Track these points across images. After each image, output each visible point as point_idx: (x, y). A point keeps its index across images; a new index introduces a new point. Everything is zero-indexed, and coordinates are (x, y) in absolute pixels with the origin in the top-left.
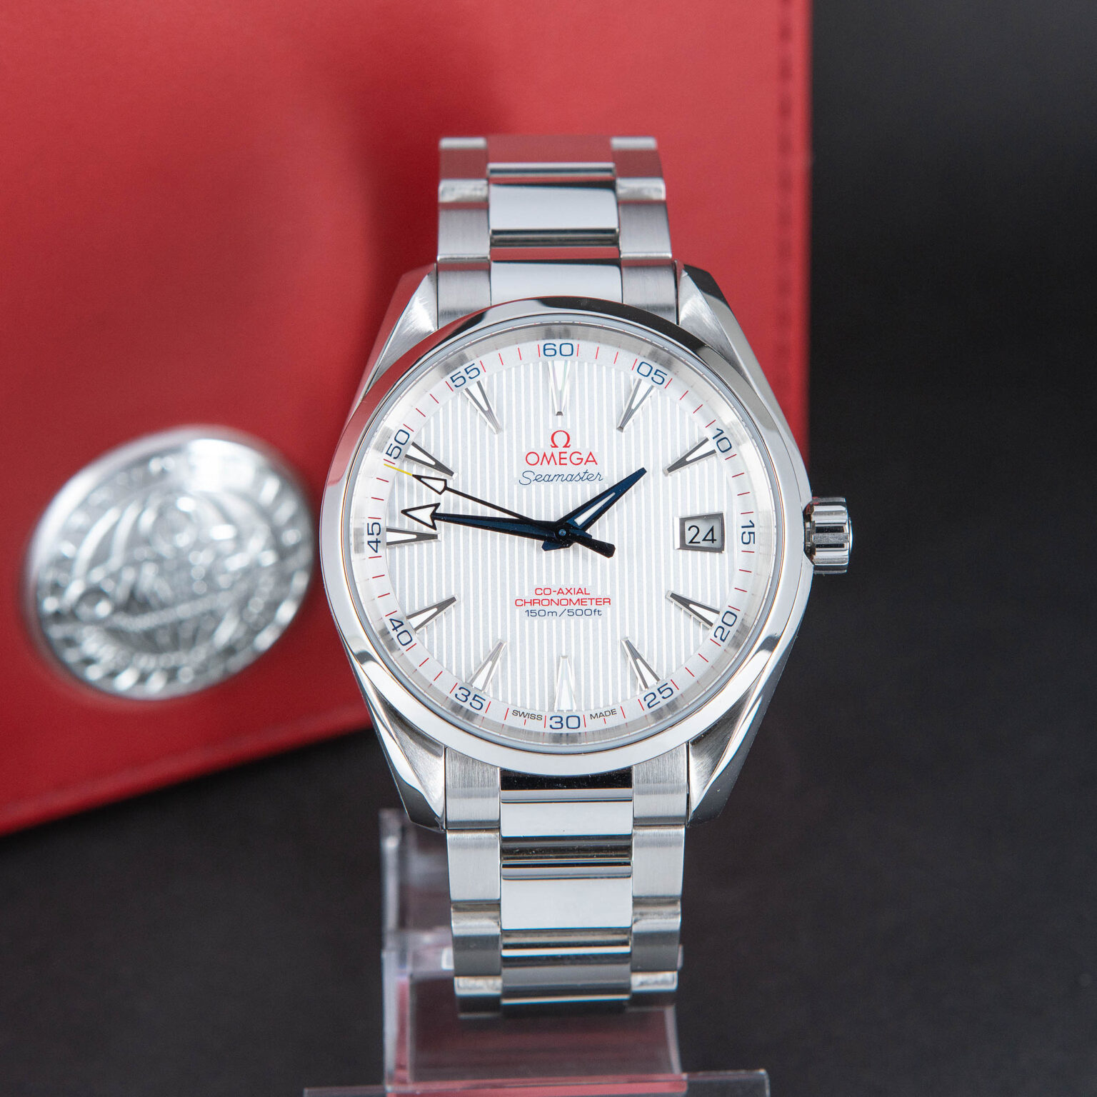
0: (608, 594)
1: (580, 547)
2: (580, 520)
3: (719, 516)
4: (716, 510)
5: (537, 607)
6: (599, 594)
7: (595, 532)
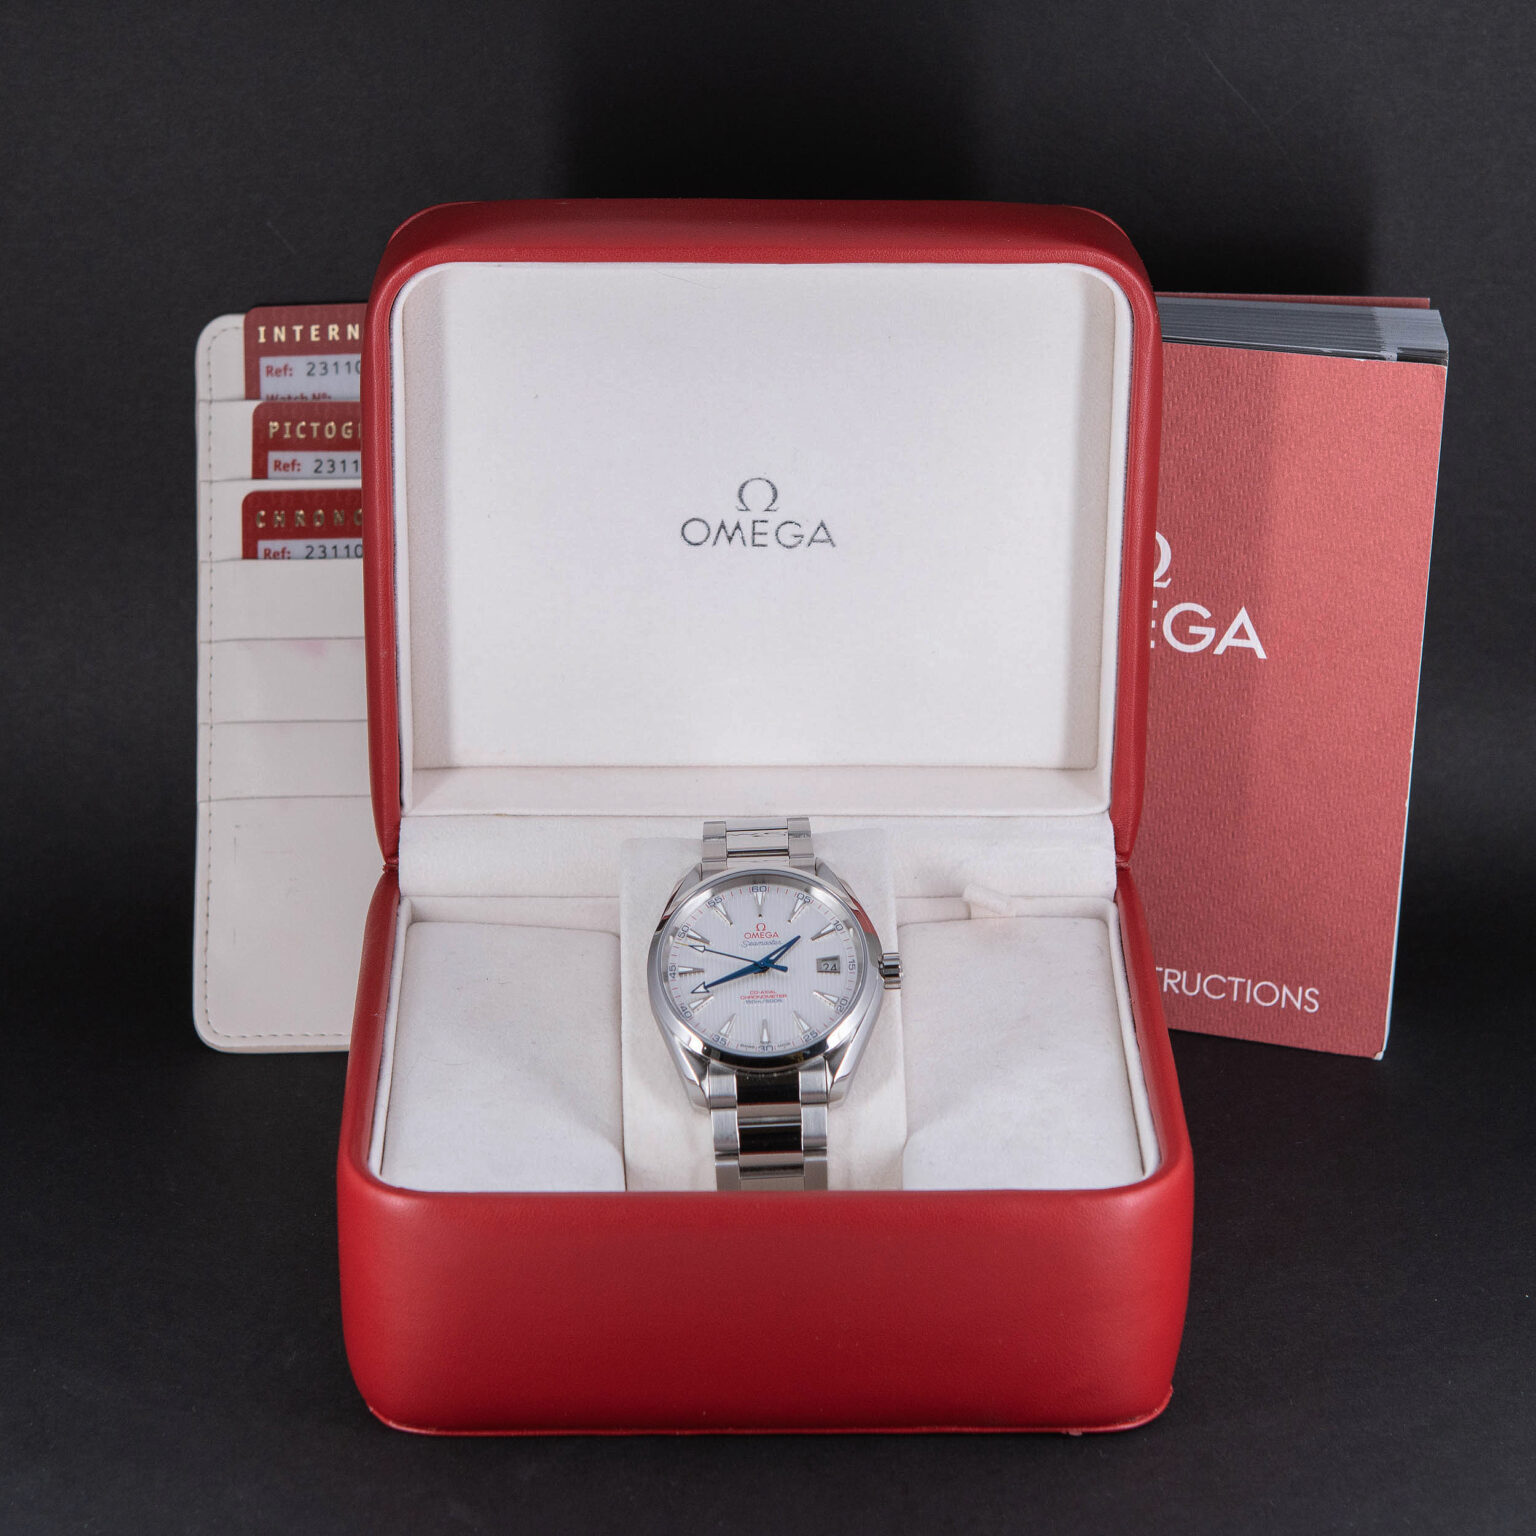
0: (785, 993)
1: (774, 970)
2: (773, 958)
3: (836, 959)
4: (836, 955)
5: (751, 999)
6: (779, 993)
7: (778, 963)
